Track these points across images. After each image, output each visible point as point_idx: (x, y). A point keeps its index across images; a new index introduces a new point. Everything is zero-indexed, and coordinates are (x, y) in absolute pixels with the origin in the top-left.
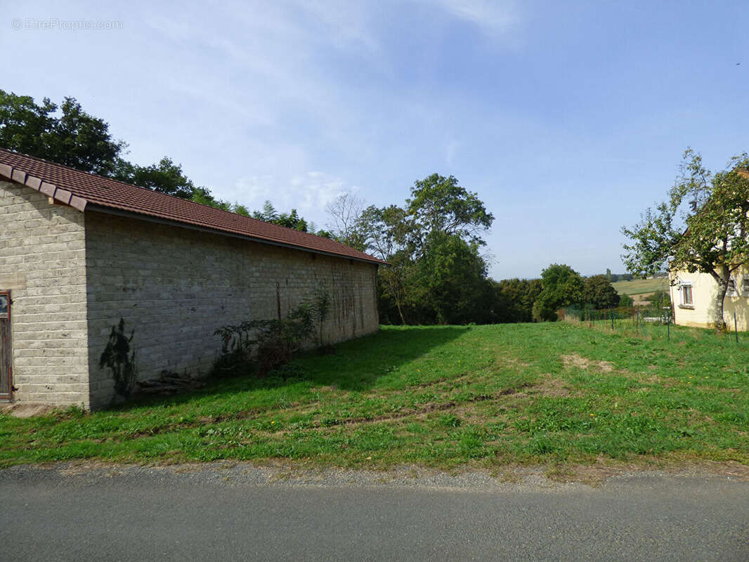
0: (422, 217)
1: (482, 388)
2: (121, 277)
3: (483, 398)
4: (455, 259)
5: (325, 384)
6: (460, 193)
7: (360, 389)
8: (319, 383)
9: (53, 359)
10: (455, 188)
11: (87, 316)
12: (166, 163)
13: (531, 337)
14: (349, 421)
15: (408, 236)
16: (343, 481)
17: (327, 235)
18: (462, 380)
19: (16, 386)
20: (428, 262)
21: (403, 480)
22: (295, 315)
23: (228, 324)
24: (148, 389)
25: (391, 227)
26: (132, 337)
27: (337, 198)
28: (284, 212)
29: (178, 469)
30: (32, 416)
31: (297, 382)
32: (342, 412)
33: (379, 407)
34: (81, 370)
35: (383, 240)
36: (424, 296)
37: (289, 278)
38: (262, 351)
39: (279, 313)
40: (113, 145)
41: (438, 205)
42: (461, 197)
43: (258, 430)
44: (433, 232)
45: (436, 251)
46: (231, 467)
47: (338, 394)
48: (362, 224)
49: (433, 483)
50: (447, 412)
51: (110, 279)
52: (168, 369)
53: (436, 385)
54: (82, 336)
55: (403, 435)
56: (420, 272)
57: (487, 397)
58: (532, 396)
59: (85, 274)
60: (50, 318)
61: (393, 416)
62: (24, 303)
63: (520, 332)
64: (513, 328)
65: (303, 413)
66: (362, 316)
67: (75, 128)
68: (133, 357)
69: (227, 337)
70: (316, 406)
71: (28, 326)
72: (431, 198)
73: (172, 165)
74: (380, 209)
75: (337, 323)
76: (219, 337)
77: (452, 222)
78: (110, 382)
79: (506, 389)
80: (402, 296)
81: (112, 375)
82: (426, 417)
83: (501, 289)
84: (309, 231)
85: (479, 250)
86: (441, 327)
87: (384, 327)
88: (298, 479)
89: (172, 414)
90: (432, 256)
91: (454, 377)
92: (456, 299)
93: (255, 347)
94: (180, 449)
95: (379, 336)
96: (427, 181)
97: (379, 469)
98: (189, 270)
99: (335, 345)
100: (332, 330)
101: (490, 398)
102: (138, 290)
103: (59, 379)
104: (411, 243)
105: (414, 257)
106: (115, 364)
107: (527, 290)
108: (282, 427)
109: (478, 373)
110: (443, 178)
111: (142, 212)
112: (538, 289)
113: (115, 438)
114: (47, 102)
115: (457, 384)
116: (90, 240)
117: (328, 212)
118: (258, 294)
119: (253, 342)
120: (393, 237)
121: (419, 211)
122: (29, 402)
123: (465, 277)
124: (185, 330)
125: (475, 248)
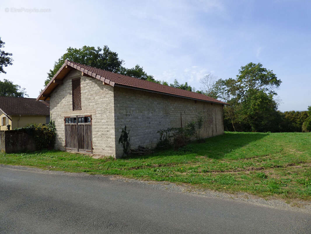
0: (244, 83)
1: (278, 162)
2: (125, 110)
3: (278, 167)
4: (260, 102)
5: (202, 155)
6: (264, 71)
7: (217, 158)
8: (199, 155)
9: (104, 139)
10: (261, 69)
11: (115, 124)
12: (137, 67)
13: (303, 139)
14: (214, 171)
15: (237, 92)
16: (214, 195)
17: (200, 93)
18: (266, 158)
19: (93, 148)
20: (247, 103)
21: (242, 199)
22: (189, 126)
23: (162, 129)
24: (135, 152)
25: (229, 88)
26: (129, 133)
27: (205, 76)
28: (182, 83)
29: (148, 183)
30: (98, 159)
31: (190, 153)
32: (210, 167)
33: (227, 167)
34: (113, 144)
35: (226, 94)
36: (245, 119)
37: (186, 111)
38: (176, 140)
39: (181, 125)
40: (119, 61)
41: (252, 77)
42: (264, 73)
43: (176, 171)
44: (250, 89)
45: (251, 98)
46: (168, 184)
47: (208, 159)
48: (216, 87)
49: (257, 202)
50: (260, 171)
51: (122, 111)
52: (141, 145)
53: (253, 159)
54: (113, 131)
55: (239, 180)
56: (243, 108)
57: (280, 166)
58: (305, 168)
59: (114, 109)
60: (103, 125)
61: (233, 171)
62: (95, 119)
63: (296, 137)
64: (292, 135)
65: (193, 166)
66: (216, 127)
67: (107, 56)
68: (129, 140)
69: (162, 134)
70: (199, 164)
71: (97, 127)
72: (249, 74)
73: (139, 67)
74: (224, 80)
75: (205, 130)
76: (158, 134)
77: (259, 85)
78: (122, 149)
79: (291, 163)
80: (234, 119)
81: (122, 146)
82: (250, 173)
83: (285, 116)
84: (192, 91)
85: (273, 97)
86: (253, 133)
87: (226, 132)
88: (195, 192)
89: (143, 162)
90: (249, 101)
91: (262, 156)
92: (261, 120)
93: (172, 139)
94: (148, 175)
95: (224, 136)
96: (247, 66)
97: (230, 193)
98: (148, 107)
99: (205, 139)
100: (203, 133)
101: (282, 167)
102: (130, 115)
103: (106, 146)
104: (239, 95)
105: (240, 101)
106: (124, 142)
107: (300, 116)
108: (185, 171)
109: (275, 155)
110: (255, 65)
111: (132, 86)
112: (305, 116)
113: (125, 169)
114: (99, 48)
115: (264, 159)
116: (116, 97)
117: (201, 82)
118: (173, 117)
119: (172, 137)
120: (230, 93)
121: (243, 80)
122: (97, 154)
123: (266, 110)
124: (147, 131)
125: (272, 96)
